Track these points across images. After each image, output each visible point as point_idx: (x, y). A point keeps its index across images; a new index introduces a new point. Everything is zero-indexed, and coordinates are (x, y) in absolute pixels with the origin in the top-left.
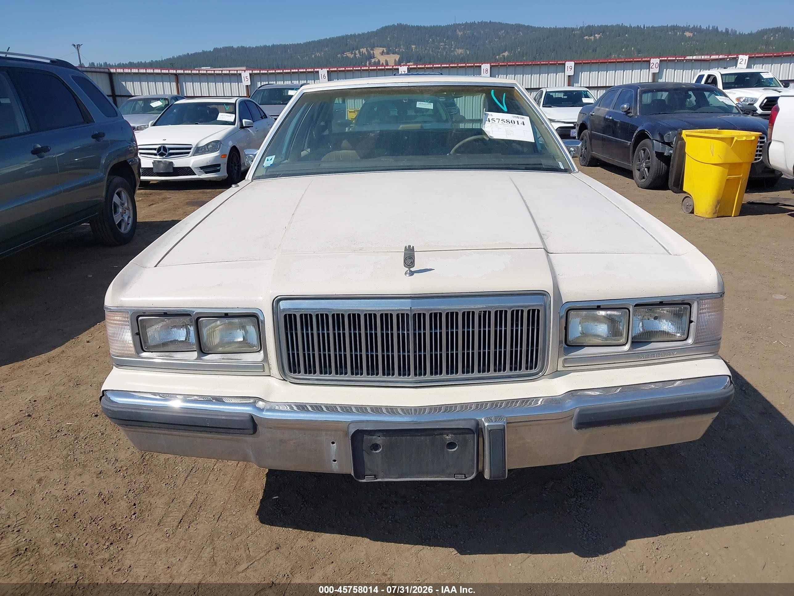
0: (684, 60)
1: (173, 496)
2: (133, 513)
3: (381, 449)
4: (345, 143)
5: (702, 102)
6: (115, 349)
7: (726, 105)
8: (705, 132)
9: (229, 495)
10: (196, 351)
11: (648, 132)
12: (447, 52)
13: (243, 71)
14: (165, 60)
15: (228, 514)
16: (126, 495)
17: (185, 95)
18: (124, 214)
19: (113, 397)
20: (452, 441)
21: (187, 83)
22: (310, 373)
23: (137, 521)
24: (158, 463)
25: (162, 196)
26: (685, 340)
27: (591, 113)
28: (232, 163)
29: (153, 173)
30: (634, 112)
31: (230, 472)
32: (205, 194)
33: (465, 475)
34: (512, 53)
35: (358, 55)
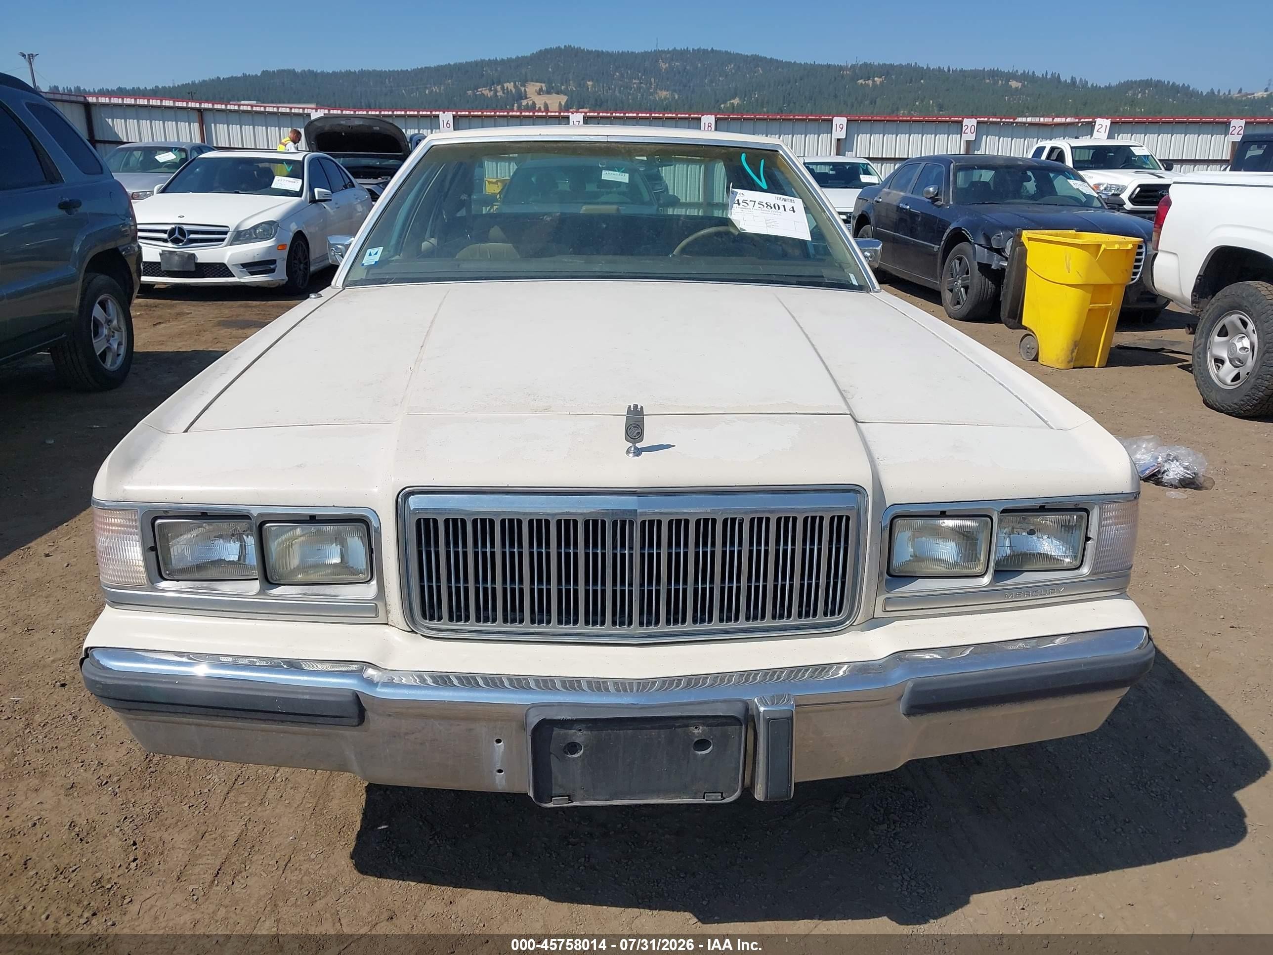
0: (1012, 123)
1: (203, 828)
2: (132, 858)
3: (582, 751)
4: (495, 231)
5: (1046, 188)
6: (109, 575)
7: (1084, 194)
8: (1057, 235)
9: (304, 824)
10: (257, 579)
11: (966, 232)
12: (642, 95)
13: (314, 110)
14: (178, 85)
15: (302, 858)
16: (118, 827)
17: (215, 145)
18: (112, 339)
19: (104, 659)
20: (703, 738)
21: (218, 125)
22: (459, 619)
23: (139, 873)
24: (176, 768)
25: (177, 310)
26: (1078, 568)
27: (876, 199)
28: (295, 259)
29: (161, 271)
30: (944, 198)
31: (304, 783)
32: (249, 309)
33: (722, 793)
34: (745, 100)
35: (500, 94)
